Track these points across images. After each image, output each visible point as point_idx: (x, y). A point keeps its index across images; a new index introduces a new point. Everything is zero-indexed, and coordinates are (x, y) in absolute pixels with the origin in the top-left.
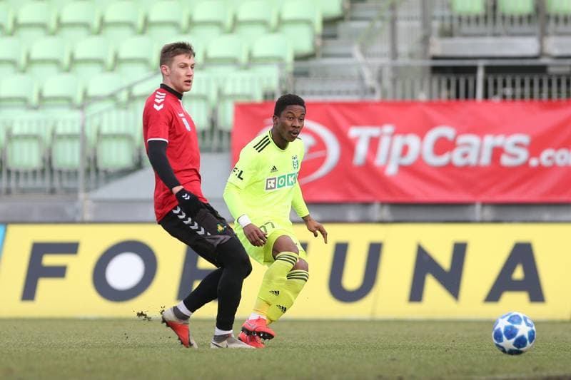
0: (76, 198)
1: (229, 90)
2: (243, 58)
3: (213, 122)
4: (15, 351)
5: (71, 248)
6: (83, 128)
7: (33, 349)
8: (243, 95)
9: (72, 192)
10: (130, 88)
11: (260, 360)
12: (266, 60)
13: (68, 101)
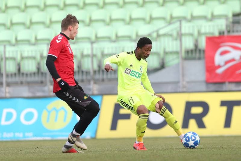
1: (203, 31)
2: (209, 16)
3: (196, 46)
4: (108, 153)
7: (116, 152)
8: (210, 33)
10: (157, 31)
11: (221, 155)
12: (220, 17)
13: (129, 38)
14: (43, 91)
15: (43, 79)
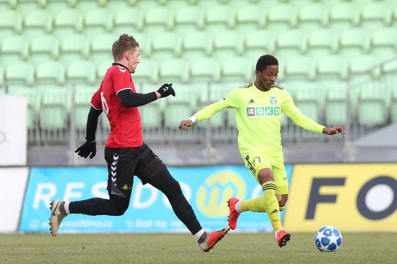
0: (343, 146)
4: (301, 255)
5: (340, 182)
6: (348, 95)
9: (341, 141)
10: (381, 66)
13: (337, 76)
14: (200, 156)
15: (201, 138)
